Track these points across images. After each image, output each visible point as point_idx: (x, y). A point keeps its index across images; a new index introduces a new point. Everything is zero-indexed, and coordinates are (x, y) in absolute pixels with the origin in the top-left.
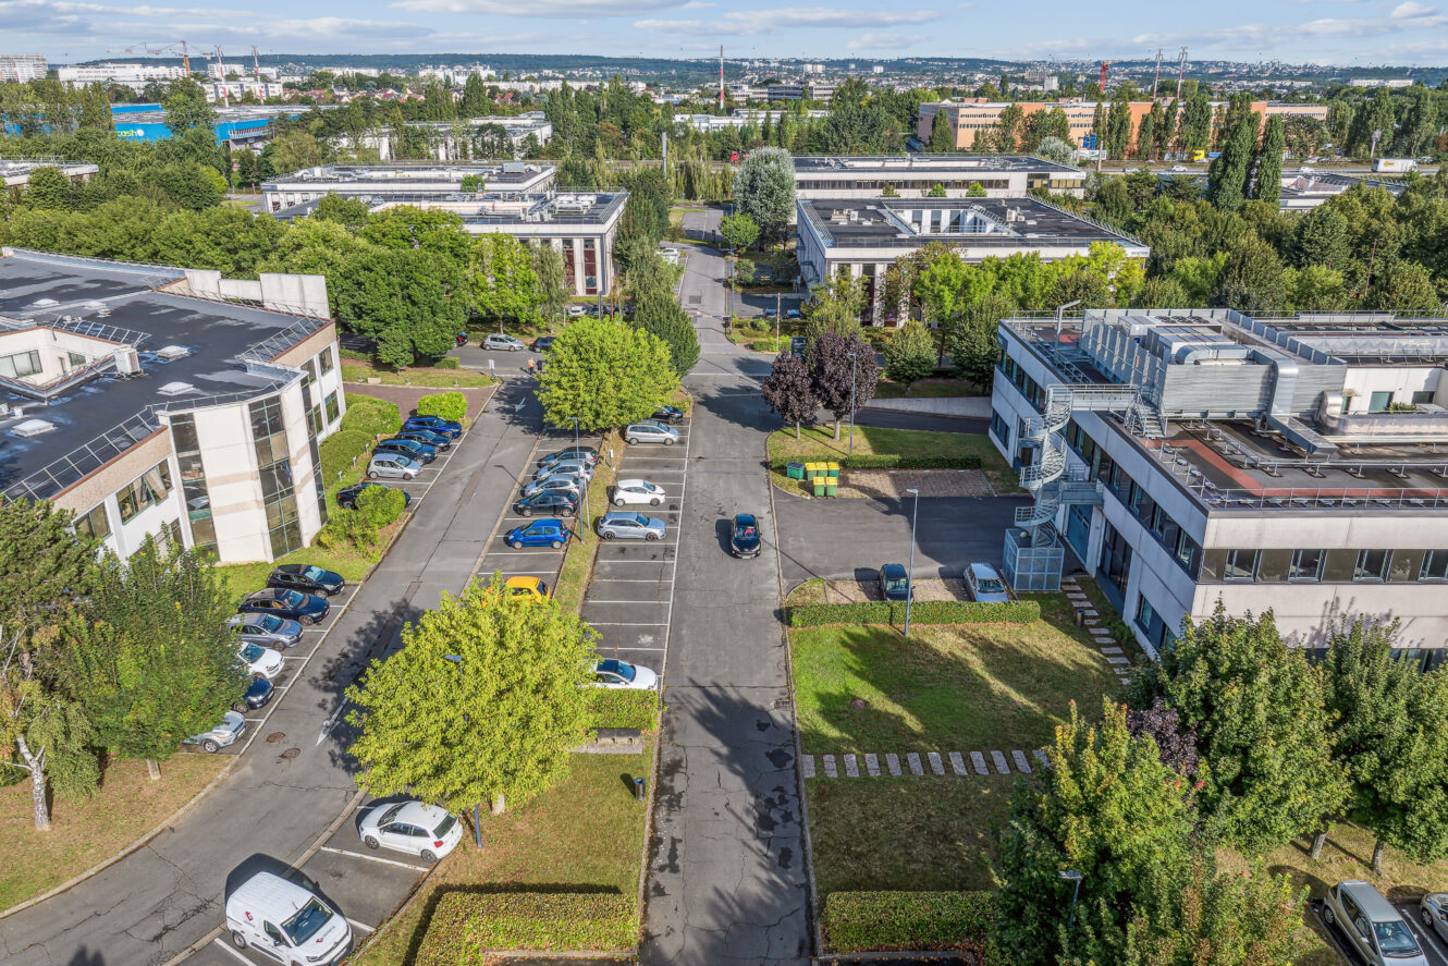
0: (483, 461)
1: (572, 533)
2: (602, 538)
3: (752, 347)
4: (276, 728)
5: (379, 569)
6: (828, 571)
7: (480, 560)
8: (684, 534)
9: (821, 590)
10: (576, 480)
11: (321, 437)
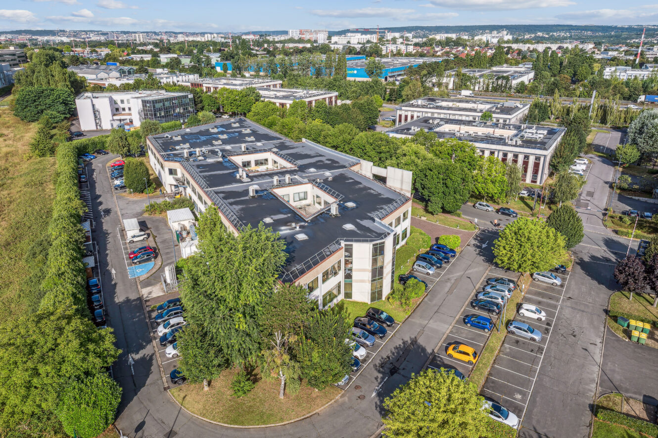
0: (462, 273)
1: (495, 325)
2: (509, 332)
3: (616, 232)
4: (359, 383)
5: (409, 319)
6: (627, 391)
7: (451, 327)
8: (551, 342)
9: (619, 401)
10: (502, 298)
11: (398, 247)
